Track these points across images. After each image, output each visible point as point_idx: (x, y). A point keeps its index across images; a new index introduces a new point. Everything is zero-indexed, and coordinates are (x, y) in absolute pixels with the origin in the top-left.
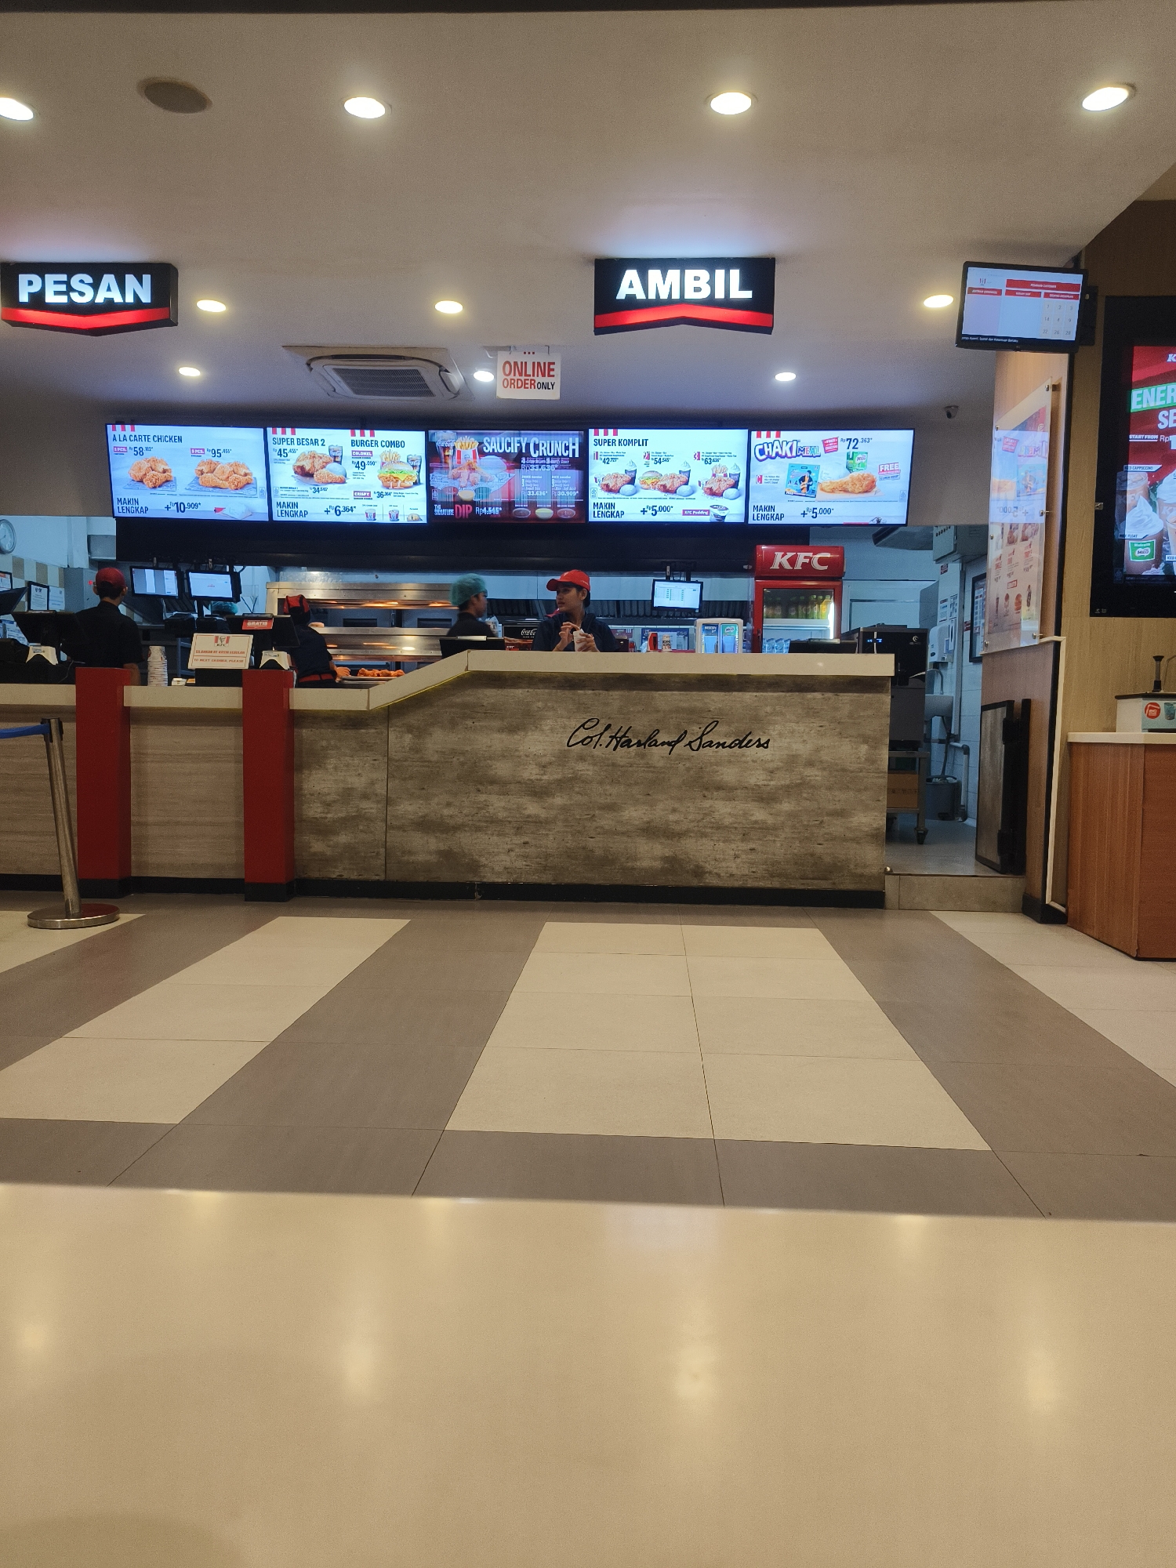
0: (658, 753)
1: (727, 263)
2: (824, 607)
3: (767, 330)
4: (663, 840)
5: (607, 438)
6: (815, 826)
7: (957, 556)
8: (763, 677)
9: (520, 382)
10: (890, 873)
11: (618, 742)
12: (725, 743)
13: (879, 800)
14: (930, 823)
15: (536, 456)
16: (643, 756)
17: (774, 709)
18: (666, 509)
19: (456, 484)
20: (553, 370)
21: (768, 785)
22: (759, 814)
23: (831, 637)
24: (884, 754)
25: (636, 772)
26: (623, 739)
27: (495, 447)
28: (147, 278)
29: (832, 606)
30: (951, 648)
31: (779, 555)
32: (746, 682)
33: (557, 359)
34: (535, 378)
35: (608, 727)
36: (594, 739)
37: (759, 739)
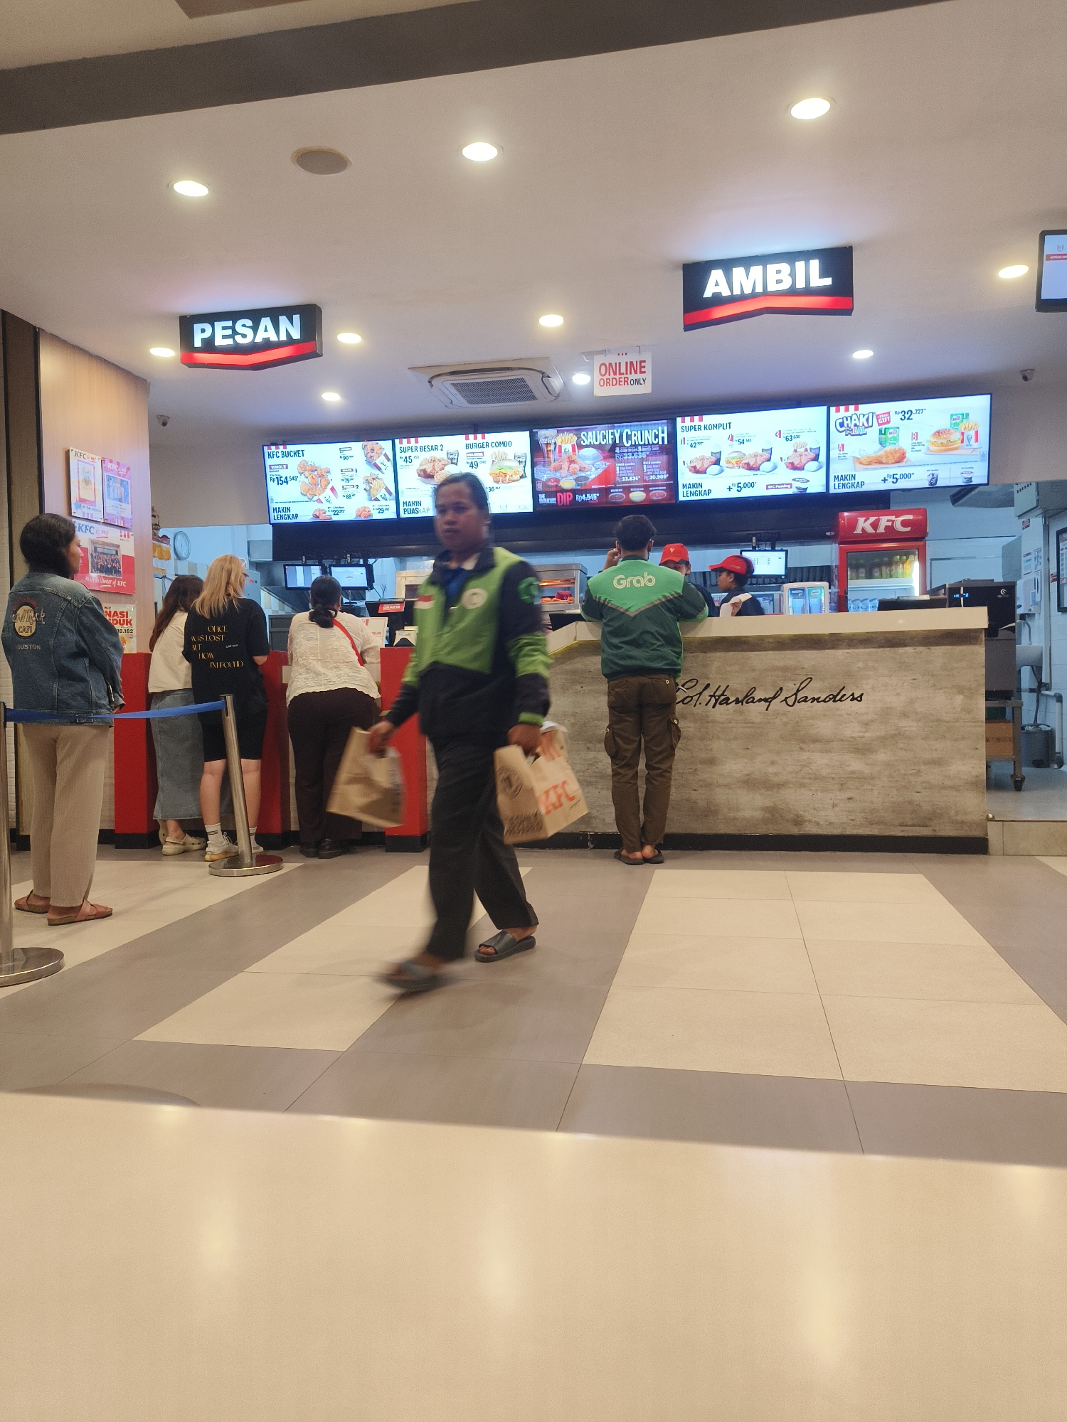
0: (756, 709)
1: (806, 255)
2: (908, 566)
3: (848, 311)
4: (763, 791)
5: (693, 424)
6: (911, 774)
7: (1039, 511)
8: (854, 634)
9: (614, 380)
10: (989, 820)
11: (717, 700)
12: (820, 698)
13: (977, 749)
14: (1026, 771)
15: (628, 445)
16: (741, 713)
17: (867, 665)
18: (751, 485)
19: (558, 475)
20: (644, 367)
21: (863, 737)
22: (856, 764)
23: (917, 594)
24: (981, 704)
25: (735, 727)
26: (722, 698)
27: (591, 440)
28: (296, 318)
29: (916, 565)
30: (1038, 599)
31: (861, 520)
32: (838, 640)
33: (647, 357)
34: (628, 376)
35: (708, 686)
36: (695, 698)
37: (853, 694)
